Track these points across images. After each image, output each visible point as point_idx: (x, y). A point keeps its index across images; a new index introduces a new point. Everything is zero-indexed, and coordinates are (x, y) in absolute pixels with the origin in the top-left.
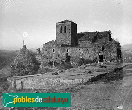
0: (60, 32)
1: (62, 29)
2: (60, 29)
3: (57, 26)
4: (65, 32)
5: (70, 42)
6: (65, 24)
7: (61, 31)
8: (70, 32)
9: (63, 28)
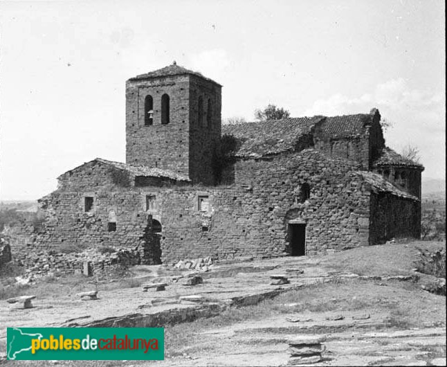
0: (142, 122)
1: (151, 109)
2: (142, 106)
3: (130, 95)
4: (166, 120)
5: (186, 165)
6: (163, 85)
7: (147, 115)
8: (187, 121)
9: (157, 104)
